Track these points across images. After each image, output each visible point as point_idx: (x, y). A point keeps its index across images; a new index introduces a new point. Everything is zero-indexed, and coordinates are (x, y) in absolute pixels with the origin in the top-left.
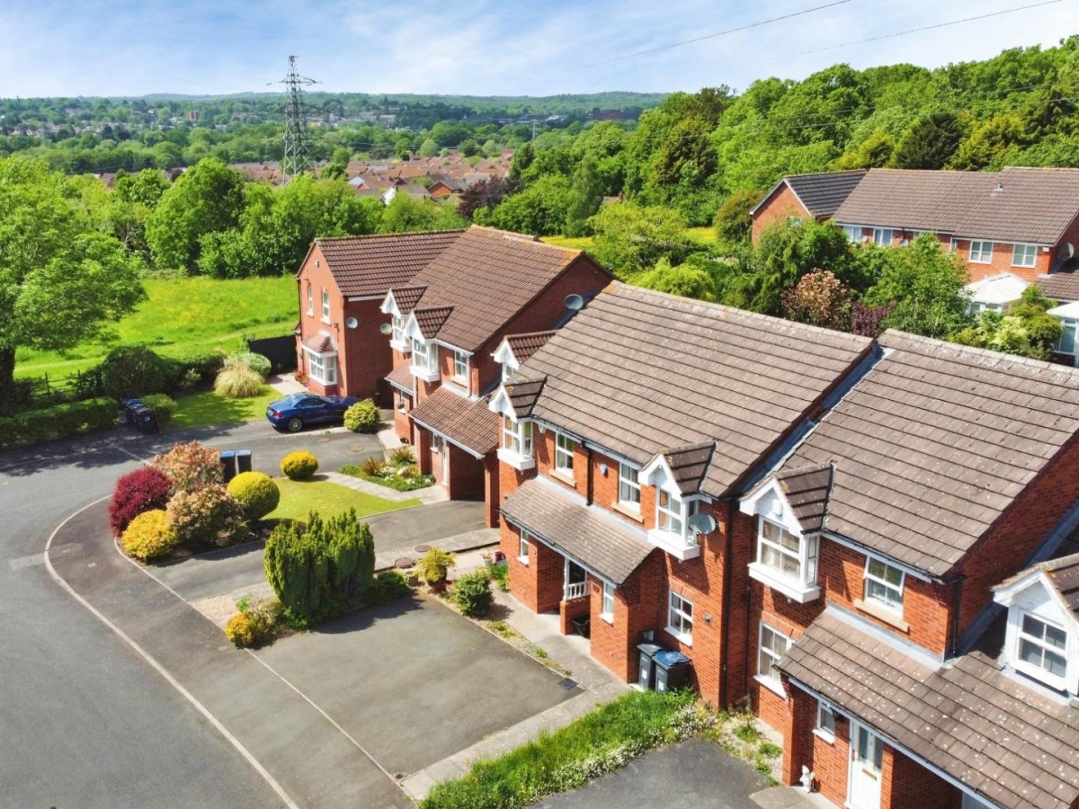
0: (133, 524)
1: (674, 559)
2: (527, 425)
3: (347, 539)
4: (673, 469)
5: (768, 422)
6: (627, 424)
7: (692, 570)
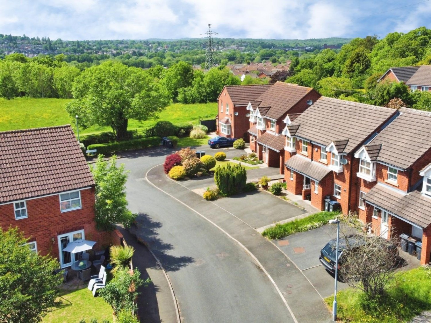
0: (172, 170)
1: (336, 173)
2: (294, 138)
3: (239, 171)
4: (336, 146)
5: (365, 133)
6: (323, 136)
7: (341, 176)
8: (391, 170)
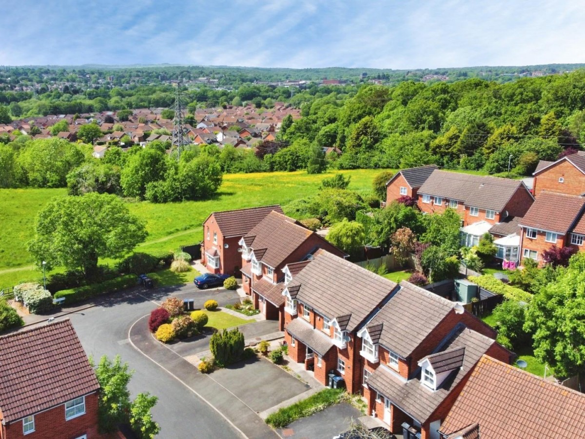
1: (339, 349)
2: (295, 301)
3: (236, 338)
4: (339, 322)
5: (367, 308)
6: (326, 304)
7: (344, 352)
8: (392, 355)
